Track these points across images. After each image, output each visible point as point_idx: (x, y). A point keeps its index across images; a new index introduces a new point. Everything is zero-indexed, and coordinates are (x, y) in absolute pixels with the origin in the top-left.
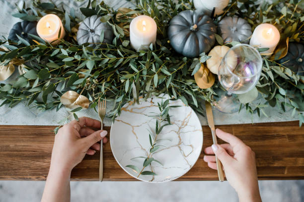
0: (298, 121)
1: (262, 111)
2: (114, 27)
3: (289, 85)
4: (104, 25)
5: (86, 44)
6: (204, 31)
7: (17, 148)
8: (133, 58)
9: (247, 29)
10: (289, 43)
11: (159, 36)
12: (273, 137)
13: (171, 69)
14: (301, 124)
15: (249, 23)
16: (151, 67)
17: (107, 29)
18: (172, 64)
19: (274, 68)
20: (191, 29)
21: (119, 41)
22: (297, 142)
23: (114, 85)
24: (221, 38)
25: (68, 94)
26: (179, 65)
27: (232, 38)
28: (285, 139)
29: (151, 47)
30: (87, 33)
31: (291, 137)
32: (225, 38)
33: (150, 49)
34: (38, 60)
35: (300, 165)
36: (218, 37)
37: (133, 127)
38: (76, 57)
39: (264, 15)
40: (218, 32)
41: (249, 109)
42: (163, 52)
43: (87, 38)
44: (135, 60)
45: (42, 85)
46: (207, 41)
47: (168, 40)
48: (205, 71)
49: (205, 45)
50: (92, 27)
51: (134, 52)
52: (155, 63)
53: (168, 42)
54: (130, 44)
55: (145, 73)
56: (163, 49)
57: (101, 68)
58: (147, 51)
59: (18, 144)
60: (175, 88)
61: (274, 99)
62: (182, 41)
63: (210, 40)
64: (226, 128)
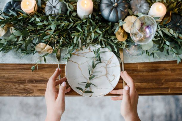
0: (177, 61)
1: (155, 55)
2: (67, 4)
3: (172, 39)
4: (61, 3)
5: (51, 15)
6: (121, 7)
7: (9, 77)
8: (79, 23)
9: (147, 6)
10: (172, 14)
11: (94, 10)
12: (162, 70)
13: (101, 30)
14: (178, 62)
15: (148, 2)
16: (90, 29)
17: (63, 6)
18: (102, 27)
19: (163, 29)
20: (113, 5)
21: (71, 13)
22: (176, 73)
23: (67, 40)
24: (131, 11)
25: (40, 45)
26: (106, 27)
27: (138, 11)
28: (169, 71)
29: (90, 16)
30: (51, 8)
31: (172, 70)
32: (133, 11)
33: (89, 18)
34: (22, 24)
35: (178, 87)
36: (130, 11)
37: (79, 64)
38: (45, 22)
40: (130, 7)
41: (148, 54)
42: (97, 19)
43: (51, 11)
44: (80, 25)
45: (24, 40)
46: (123, 13)
47: (100, 12)
48: (122, 31)
49: (122, 15)
50: (54, 5)
51: (79, 20)
52: (92, 26)
54: (77, 15)
55: (86, 32)
56: (97, 17)
57: (60, 29)
58: (87, 19)
59: (10, 75)
60: (104, 41)
61: (163, 48)
62: (109, 12)
63: (125, 12)
64: (134, 65)
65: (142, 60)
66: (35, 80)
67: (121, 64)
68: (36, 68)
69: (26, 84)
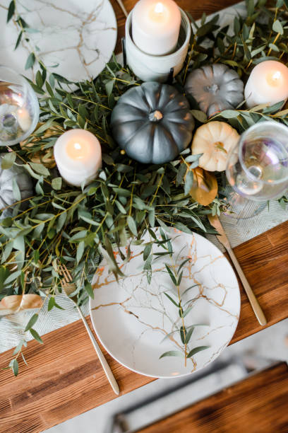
2: (27, 166)
4: (11, 170)
6: (172, 114)
8: (81, 203)
9: (234, 80)
11: (105, 150)
15: (230, 67)
17: (19, 175)
18: (143, 186)
20: (151, 120)
21: (47, 187)
23: (66, 255)
24: (200, 112)
25: (4, 302)
27: (216, 103)
29: (103, 175)
32: (205, 109)
33: (101, 179)
36: (196, 113)
37: (121, 304)
39: (248, 44)
40: (194, 105)
42: (122, 174)
44: (84, 206)
47: (121, 150)
49: (183, 135)
51: (76, 192)
52: (117, 199)
53: (123, 152)
54: (63, 181)
56: (121, 168)
57: (37, 242)
58: (96, 181)
60: (161, 217)
62: (147, 142)
63: (186, 124)
64: (259, 242)
65: (274, 221)
66: (29, 391)
67: (226, 254)
68: (19, 360)
69: (12, 412)
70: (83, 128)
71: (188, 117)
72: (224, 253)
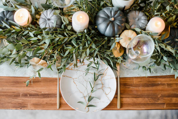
0: (174, 75)
1: (152, 70)
2: (62, 17)
3: (169, 55)
4: (56, 16)
5: (45, 29)
6: (118, 21)
7: (3, 91)
8: (74, 37)
9: (145, 19)
10: (170, 28)
11: (90, 23)
12: (158, 85)
13: (97, 44)
14: (176, 77)
15: (146, 15)
17: (58, 19)
18: (98, 41)
20: (110, 20)
21: (66, 27)
22: (173, 88)
23: (62, 53)
24: (128, 25)
25: (34, 59)
26: (102, 41)
27: (135, 25)
28: (165, 86)
29: (86, 31)
30: (45, 21)
31: (169, 85)
32: (130, 25)
33: (84, 32)
34: (15, 36)
35: (174, 102)
37: (73, 79)
38: (39, 36)
39: (155, 10)
40: (127, 21)
41: (144, 68)
42: (92, 34)
43: (45, 24)
44: (75, 39)
45: (18, 52)
46: (120, 28)
47: (96, 26)
48: (118, 45)
49: (119, 30)
50: (49, 17)
51: (75, 33)
52: (87, 41)
53: (96, 27)
54: (72, 27)
55: (81, 48)
56: (93, 32)
57: (54, 44)
58: (82, 33)
59: (4, 88)
60: (99, 55)
61: (160, 62)
62: (105, 26)
63: (121, 27)
64: (130, 79)
65: (138, 75)
66: (29, 94)
67: (117, 78)
68: (30, 82)
69: (20, 98)
70: (86, 12)
71: (123, 25)
72: (116, 78)
